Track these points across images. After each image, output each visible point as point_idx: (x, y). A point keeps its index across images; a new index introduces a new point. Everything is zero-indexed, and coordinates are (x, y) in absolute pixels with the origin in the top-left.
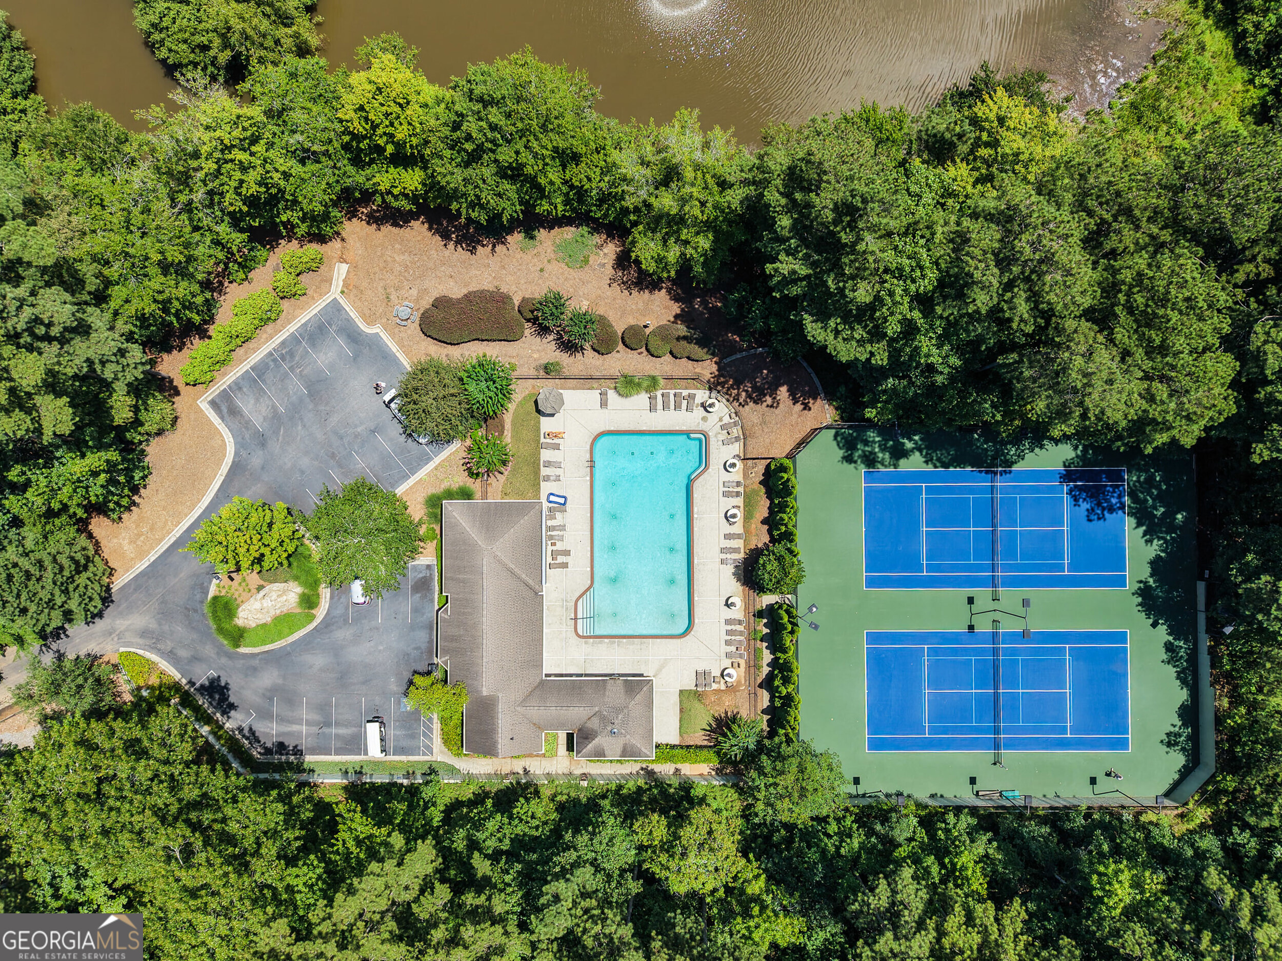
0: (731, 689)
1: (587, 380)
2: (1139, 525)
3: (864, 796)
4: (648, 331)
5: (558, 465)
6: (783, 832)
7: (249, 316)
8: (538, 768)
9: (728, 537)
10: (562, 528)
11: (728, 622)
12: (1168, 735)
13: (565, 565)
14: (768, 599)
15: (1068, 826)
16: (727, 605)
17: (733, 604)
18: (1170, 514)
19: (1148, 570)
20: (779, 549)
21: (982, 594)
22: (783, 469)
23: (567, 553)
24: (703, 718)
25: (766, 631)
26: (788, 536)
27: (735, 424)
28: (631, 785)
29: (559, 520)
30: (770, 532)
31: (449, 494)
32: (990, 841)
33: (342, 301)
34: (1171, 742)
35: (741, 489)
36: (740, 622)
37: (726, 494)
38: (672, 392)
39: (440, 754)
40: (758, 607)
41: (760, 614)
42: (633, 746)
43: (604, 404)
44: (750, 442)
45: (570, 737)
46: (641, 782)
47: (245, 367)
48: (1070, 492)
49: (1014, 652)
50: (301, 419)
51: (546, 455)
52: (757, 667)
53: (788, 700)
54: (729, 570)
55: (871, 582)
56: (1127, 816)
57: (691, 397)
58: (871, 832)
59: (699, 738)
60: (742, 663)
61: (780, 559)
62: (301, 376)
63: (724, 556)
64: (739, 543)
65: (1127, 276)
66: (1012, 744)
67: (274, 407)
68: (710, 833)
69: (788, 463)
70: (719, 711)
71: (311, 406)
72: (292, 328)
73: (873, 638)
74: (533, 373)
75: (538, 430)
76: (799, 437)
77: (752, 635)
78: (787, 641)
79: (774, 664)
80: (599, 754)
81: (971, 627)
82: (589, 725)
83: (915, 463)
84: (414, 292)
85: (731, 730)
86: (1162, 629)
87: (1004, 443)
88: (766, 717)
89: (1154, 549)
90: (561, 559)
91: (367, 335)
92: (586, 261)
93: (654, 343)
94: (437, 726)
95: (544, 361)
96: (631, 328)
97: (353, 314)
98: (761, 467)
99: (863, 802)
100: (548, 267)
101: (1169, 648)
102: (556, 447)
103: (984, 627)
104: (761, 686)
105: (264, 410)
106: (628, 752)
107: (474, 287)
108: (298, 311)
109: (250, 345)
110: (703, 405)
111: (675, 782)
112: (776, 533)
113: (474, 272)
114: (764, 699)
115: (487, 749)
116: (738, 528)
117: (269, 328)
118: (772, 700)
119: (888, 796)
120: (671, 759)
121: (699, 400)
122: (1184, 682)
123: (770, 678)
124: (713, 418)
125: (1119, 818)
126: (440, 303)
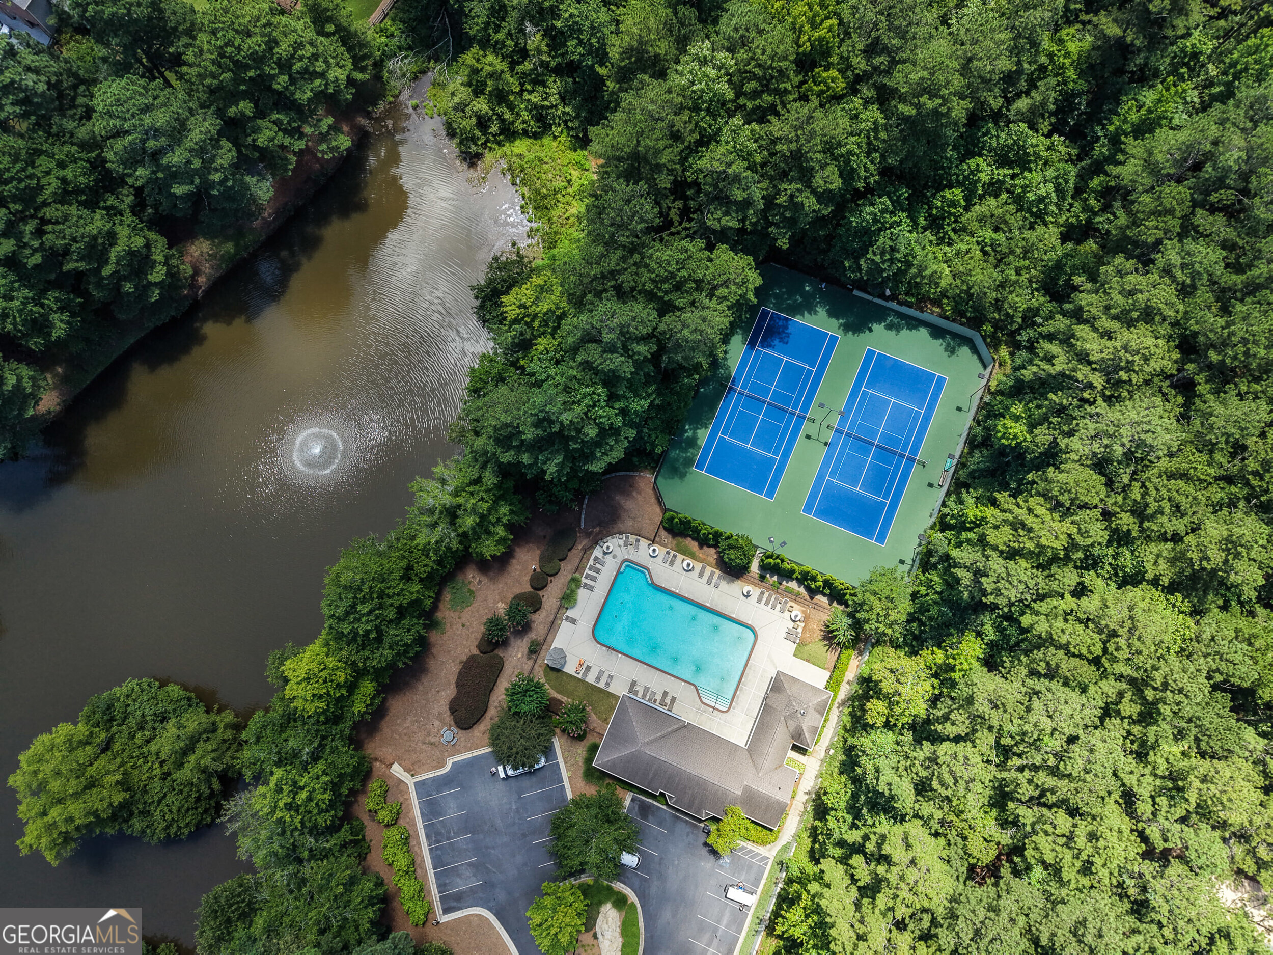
0: (806, 619)
1: (553, 626)
2: (803, 315)
3: (914, 561)
4: (538, 570)
5: (601, 673)
6: (914, 625)
7: (399, 851)
8: (808, 783)
9: (701, 575)
10: (646, 689)
11: (759, 601)
12: (946, 350)
13: (673, 699)
14: (755, 567)
15: (979, 439)
16: (747, 596)
17: (748, 592)
18: (804, 294)
19: (834, 320)
20: (723, 545)
21: (806, 428)
22: (671, 519)
23: (665, 694)
24: (819, 647)
25: (775, 578)
26: (717, 535)
27: (627, 537)
28: (847, 719)
29: (640, 689)
30: (709, 546)
31: (589, 760)
32: (968, 492)
33: (419, 778)
34: (951, 351)
35: (673, 553)
36: (762, 593)
37: (672, 563)
38: (587, 571)
39: (770, 852)
40: (757, 576)
41: (762, 578)
42: (818, 704)
43: (573, 621)
44: (643, 533)
45: (795, 748)
46: (846, 711)
47: (431, 873)
48: (763, 347)
49: (853, 423)
50: (487, 848)
51: (591, 679)
52: (798, 595)
53: (828, 583)
54: (724, 585)
55: (770, 494)
56: (987, 399)
57: (596, 559)
58: (934, 567)
59: (832, 657)
60: (791, 603)
61: (730, 547)
62: (457, 834)
63: (713, 584)
64: (708, 570)
65: (649, 286)
66: (915, 450)
67: (470, 864)
68: (892, 671)
69: (668, 515)
70: (818, 635)
71: (481, 836)
72: (420, 824)
73: (808, 509)
74: (530, 663)
75: (571, 676)
76: (653, 500)
77: (775, 588)
78: (786, 566)
79: (800, 582)
80: (816, 732)
81: (826, 444)
82: (792, 729)
83: (703, 435)
84: (437, 723)
85: (833, 631)
86: (875, 327)
87: (715, 375)
88: (835, 604)
89: (822, 312)
90: (668, 701)
91: (450, 771)
92: (471, 592)
93: (548, 570)
94: (749, 846)
95: (526, 651)
96: (532, 580)
97: (431, 775)
98: (663, 533)
99: (917, 562)
100: (464, 620)
101: (889, 327)
102: (588, 668)
103: (829, 436)
104: (812, 598)
105: (468, 873)
106: (823, 710)
107: (453, 679)
108: (410, 815)
109: (418, 861)
110: (605, 553)
111: (856, 687)
112: (711, 542)
113: (443, 675)
114: (822, 600)
115: (781, 810)
116: (698, 566)
117: (413, 842)
118: (824, 595)
119: (920, 545)
120: (838, 683)
121: (600, 555)
122: (915, 327)
123: (808, 588)
124: (617, 551)
125: (987, 404)
126: (454, 707)
